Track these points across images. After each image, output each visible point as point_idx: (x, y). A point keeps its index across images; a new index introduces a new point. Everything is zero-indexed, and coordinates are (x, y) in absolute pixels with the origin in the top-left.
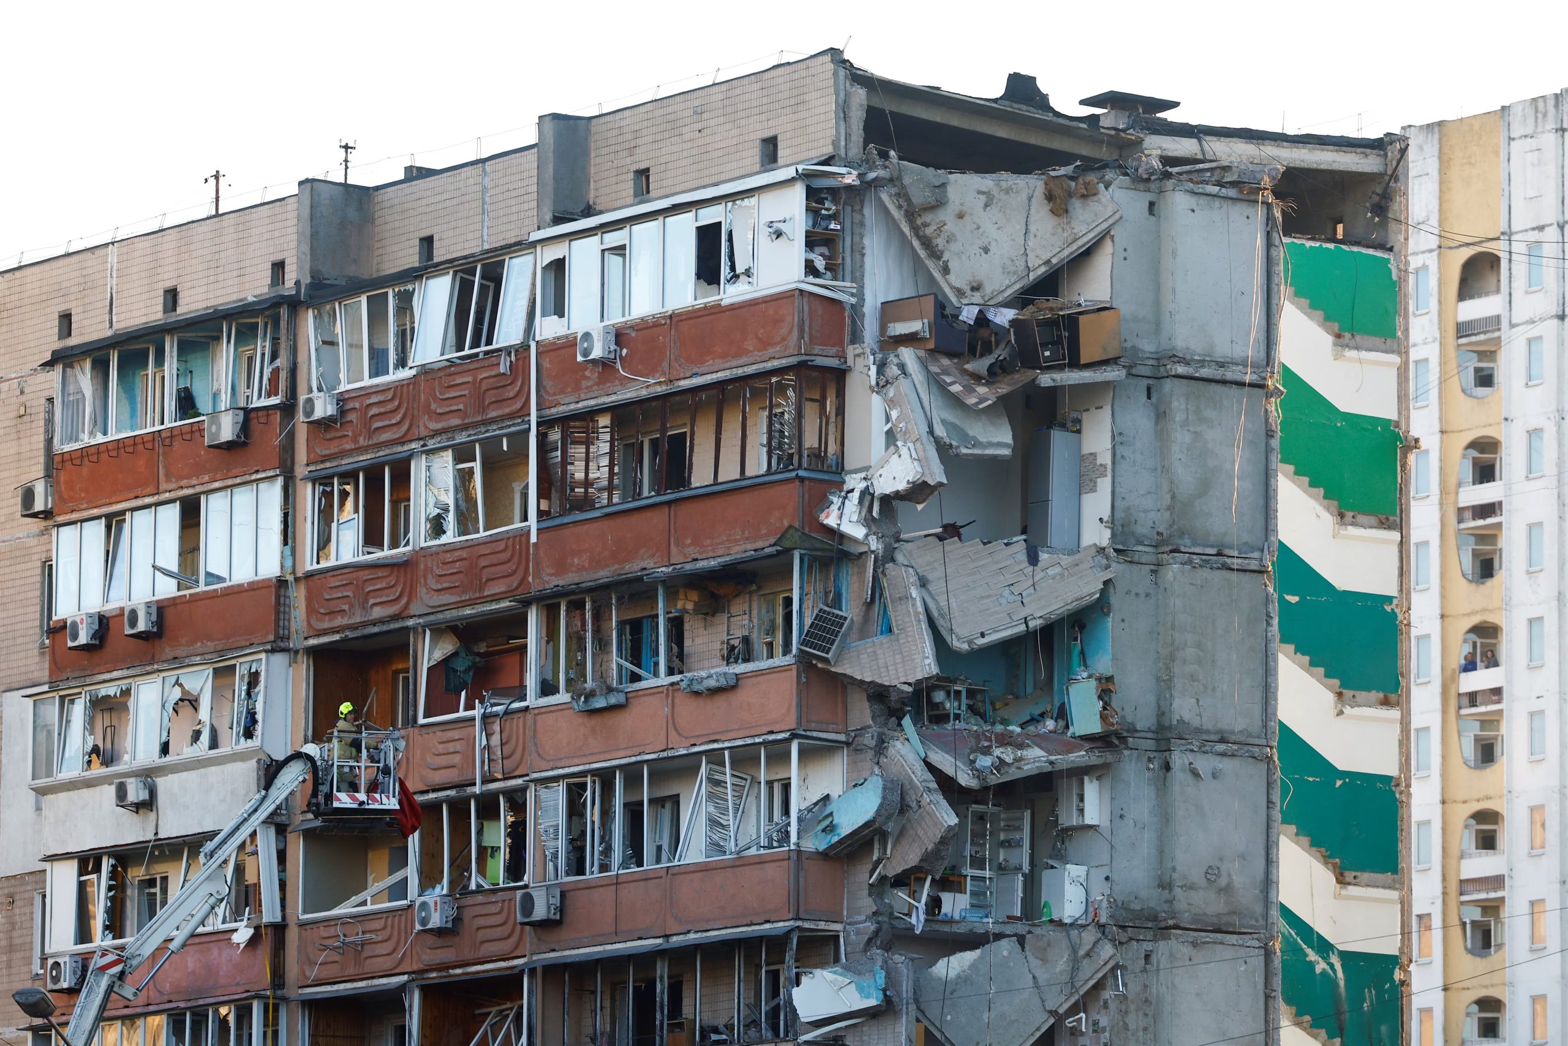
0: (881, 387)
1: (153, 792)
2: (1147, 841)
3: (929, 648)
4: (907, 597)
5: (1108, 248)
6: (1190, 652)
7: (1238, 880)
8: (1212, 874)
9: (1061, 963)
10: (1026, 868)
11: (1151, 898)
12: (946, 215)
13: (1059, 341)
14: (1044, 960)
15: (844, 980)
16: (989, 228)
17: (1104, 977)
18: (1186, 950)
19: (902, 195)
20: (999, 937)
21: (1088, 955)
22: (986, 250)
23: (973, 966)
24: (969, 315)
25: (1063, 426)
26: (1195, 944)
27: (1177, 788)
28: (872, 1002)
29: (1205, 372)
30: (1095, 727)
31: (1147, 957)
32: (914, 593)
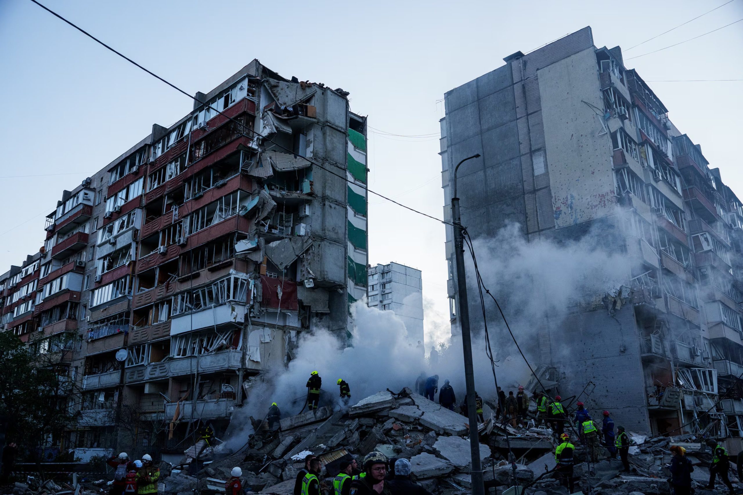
0: (263, 118)
1: (116, 241)
2: (320, 220)
3: (271, 170)
4: (267, 159)
5: (314, 98)
6: (330, 181)
7: (340, 232)
8: (334, 229)
9: (300, 244)
10: (292, 226)
11: (320, 233)
12: (279, 89)
13: (303, 111)
14: (295, 243)
15: (247, 242)
16: (288, 92)
17: (309, 248)
18: (328, 244)
19: (269, 84)
20: (286, 238)
21: (306, 242)
22: (287, 96)
23: (279, 244)
24: (283, 108)
25: (303, 134)
26: (330, 243)
27: (326, 209)
28: (254, 246)
29: (333, 126)
30: (309, 191)
31: (319, 246)
32: (268, 159)
